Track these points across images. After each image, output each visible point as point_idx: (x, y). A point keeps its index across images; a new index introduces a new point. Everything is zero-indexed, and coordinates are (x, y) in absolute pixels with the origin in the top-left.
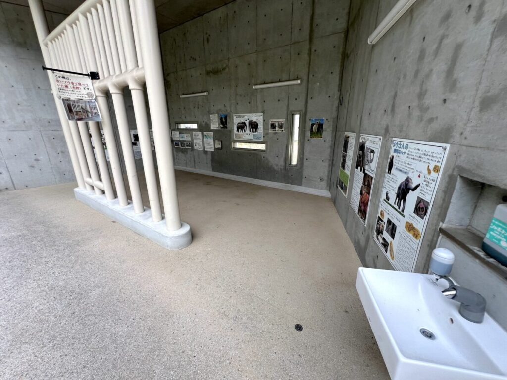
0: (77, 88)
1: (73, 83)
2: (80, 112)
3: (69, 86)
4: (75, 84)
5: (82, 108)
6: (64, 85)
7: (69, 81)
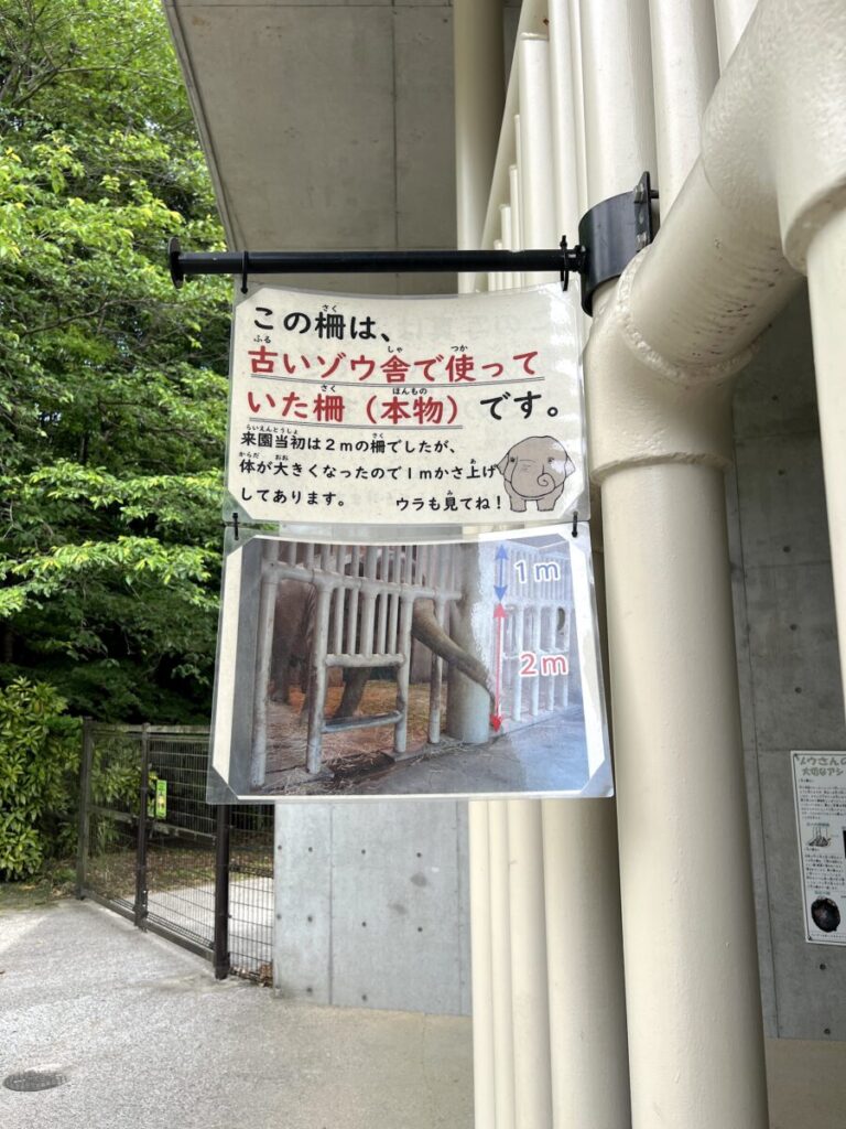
0: (429, 409)
1: (396, 368)
2: (389, 673)
3: (354, 400)
4: (415, 376)
5: (421, 632)
6: (309, 394)
7: (377, 351)
